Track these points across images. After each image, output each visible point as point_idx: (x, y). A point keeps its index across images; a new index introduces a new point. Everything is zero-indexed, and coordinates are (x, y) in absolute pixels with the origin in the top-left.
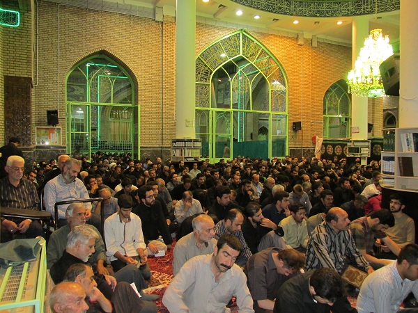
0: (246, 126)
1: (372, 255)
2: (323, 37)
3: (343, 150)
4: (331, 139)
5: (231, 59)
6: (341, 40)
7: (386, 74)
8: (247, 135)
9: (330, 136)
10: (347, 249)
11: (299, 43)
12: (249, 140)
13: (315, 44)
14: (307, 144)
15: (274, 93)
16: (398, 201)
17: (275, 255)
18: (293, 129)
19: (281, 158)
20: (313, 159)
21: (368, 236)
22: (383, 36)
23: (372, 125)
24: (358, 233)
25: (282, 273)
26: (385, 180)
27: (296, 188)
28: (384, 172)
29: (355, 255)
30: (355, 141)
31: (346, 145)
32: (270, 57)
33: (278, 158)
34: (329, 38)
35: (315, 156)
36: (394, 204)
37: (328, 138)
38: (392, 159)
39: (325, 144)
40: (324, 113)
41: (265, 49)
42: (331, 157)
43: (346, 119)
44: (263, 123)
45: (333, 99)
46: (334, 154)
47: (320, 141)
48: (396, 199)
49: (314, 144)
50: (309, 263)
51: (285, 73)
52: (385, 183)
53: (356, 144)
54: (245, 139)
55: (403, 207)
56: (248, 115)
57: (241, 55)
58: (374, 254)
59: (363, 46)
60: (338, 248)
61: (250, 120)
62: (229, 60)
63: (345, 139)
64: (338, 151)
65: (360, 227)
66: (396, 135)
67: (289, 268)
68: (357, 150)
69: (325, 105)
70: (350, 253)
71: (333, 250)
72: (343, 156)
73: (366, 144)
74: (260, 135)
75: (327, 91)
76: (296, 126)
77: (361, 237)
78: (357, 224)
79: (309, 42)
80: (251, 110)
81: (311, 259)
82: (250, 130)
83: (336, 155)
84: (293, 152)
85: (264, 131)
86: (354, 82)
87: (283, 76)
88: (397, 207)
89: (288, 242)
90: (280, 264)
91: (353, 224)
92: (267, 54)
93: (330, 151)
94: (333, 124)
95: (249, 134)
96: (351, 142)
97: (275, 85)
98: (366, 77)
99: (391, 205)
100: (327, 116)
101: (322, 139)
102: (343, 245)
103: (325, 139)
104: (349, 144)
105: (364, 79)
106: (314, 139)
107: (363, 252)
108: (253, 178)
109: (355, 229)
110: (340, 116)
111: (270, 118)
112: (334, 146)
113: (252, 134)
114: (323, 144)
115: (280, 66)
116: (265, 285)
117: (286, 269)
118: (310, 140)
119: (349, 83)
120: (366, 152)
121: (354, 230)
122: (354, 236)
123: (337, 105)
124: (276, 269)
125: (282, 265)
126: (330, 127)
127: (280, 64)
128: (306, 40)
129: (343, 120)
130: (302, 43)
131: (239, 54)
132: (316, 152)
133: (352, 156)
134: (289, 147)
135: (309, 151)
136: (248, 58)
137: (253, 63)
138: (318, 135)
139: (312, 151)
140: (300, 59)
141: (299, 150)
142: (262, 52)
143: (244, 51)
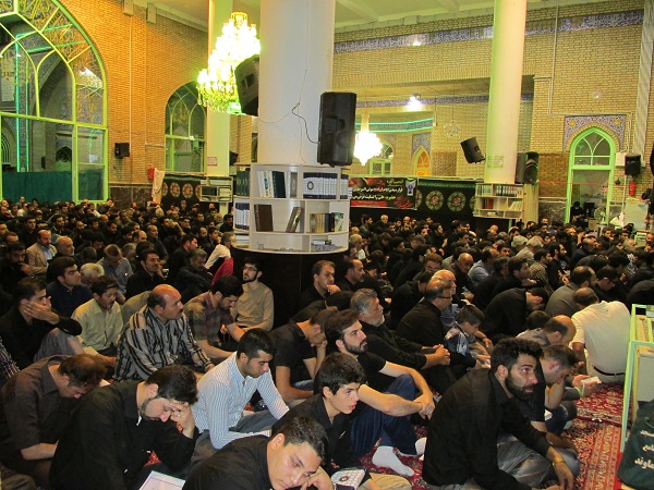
0: (31, 144)
1: (217, 346)
2: (165, 8)
4: (178, 172)
6: (193, 20)
7: (243, 82)
8: (35, 161)
9: (176, 169)
10: (181, 342)
11: (126, 10)
12: (38, 169)
13: (152, 18)
14: (139, 180)
15: (82, 90)
16: (253, 266)
17: (53, 369)
18: (116, 155)
19: (95, 202)
20: (149, 203)
21: (212, 320)
22: (249, 25)
23: (237, 155)
24: (197, 316)
25: (68, 395)
26: (238, 237)
27: (109, 250)
28: (238, 227)
29: (192, 350)
31: (199, 183)
32: (74, 27)
33: (91, 201)
34: (174, 12)
35: (152, 199)
36: (249, 271)
37: (172, 172)
38: (246, 207)
39: (168, 181)
40: (167, 131)
41: (62, 9)
42: (177, 202)
43: (200, 143)
44: (64, 142)
45: (181, 110)
46: (181, 195)
47: (160, 176)
48: (252, 263)
49: (151, 179)
50: (122, 371)
51: (102, 59)
52: (239, 241)
53: (213, 182)
54: (32, 167)
55: (260, 274)
56: (35, 125)
57: (16, 12)
58: (220, 344)
59: (220, 34)
60: (167, 345)
61: (39, 134)
63: (198, 174)
64: (188, 191)
65: (199, 307)
66: (251, 173)
67: (79, 386)
68: (213, 191)
69: (167, 119)
70: (185, 348)
71: (158, 348)
72: (194, 199)
73: (227, 183)
74: (60, 162)
75: (172, 97)
76: (121, 151)
77: (201, 323)
78: (195, 305)
79: (144, 13)
80: (38, 117)
81: (124, 366)
82: (41, 151)
83: (185, 199)
84: (116, 192)
85: (65, 154)
86: (208, 88)
87: (97, 63)
88: (251, 274)
89: (89, 343)
90: (63, 382)
91: (190, 305)
92: (68, 20)
93: (176, 191)
94: (183, 151)
95: (38, 159)
96: (205, 178)
97: (83, 78)
98: (225, 83)
99: (245, 271)
100: (171, 136)
101: (163, 173)
102: (175, 339)
103: (169, 172)
104: (202, 182)
105: (221, 85)
106: (151, 172)
107: (203, 344)
108: (40, 235)
109: (191, 312)
110: (192, 138)
111: (75, 133)
112: (181, 184)
113: (43, 159)
114: (164, 180)
115: (91, 45)
116: (35, 421)
117: (74, 388)
118: (144, 173)
119: (200, 89)
120: (226, 194)
121: (190, 314)
122: (191, 322)
123: (187, 120)
124: (57, 391)
125: (67, 383)
126: (177, 155)
127: (93, 42)
128: (137, 9)
129: (196, 145)
130: (131, 12)
131: (12, 10)
132: (153, 193)
133: (207, 200)
134: (109, 184)
135: (142, 191)
136: (29, 20)
137: (40, 32)
138: (157, 165)
139: (147, 192)
140: (126, 38)
141: (124, 190)
142: (58, 14)
143: (21, 7)
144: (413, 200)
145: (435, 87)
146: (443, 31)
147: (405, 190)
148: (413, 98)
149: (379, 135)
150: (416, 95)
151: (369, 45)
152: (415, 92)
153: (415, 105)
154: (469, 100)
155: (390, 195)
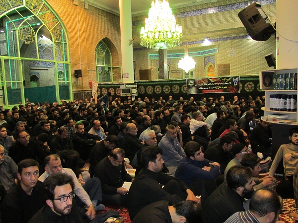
3: (115, 91)
5: (15, 8)
9: (104, 81)
11: (75, 3)
13: (87, 7)
14: (86, 88)
18: (75, 76)
19: (68, 101)
20: (91, 99)
30: (126, 84)
31: (119, 87)
32: (51, 12)
33: (65, 100)
34: (96, 3)
35: (92, 97)
37: (102, 83)
39: (100, 87)
41: (46, 3)
43: (108, 68)
44: (34, 73)
45: (100, 52)
47: (95, 85)
49: (91, 87)
53: (128, 86)
62: (13, 9)
68: (129, 91)
73: (135, 86)
74: (32, 82)
76: (78, 74)
79: (83, 4)
85: (35, 79)
92: (49, 9)
93: (105, 92)
96: (123, 84)
100: (97, 65)
101: (97, 84)
103: (100, 83)
104: (122, 86)
106: (91, 84)
111: (56, 67)
112: (108, 88)
113: (24, 82)
114: (98, 87)
115: (60, 21)
118: (88, 84)
120: (134, 92)
123: (103, 57)
127: (61, 20)
128: (80, 2)
129: (106, 69)
130: (77, 4)
131: (23, 5)
132: (93, 94)
133: (125, 95)
134: (73, 91)
135: (88, 93)
136: (31, 9)
137: (36, 16)
138: (93, 80)
139: (90, 93)
140: (76, 17)
141: (80, 93)
142: (44, 6)
143: (27, 3)
144: (237, 87)
145: (218, 33)
146: (231, 4)
147: (233, 83)
148: (206, 39)
149: (194, 58)
150: (207, 38)
151: (193, 14)
152: (207, 36)
153: (207, 43)
154: (234, 38)
155: (224, 86)
